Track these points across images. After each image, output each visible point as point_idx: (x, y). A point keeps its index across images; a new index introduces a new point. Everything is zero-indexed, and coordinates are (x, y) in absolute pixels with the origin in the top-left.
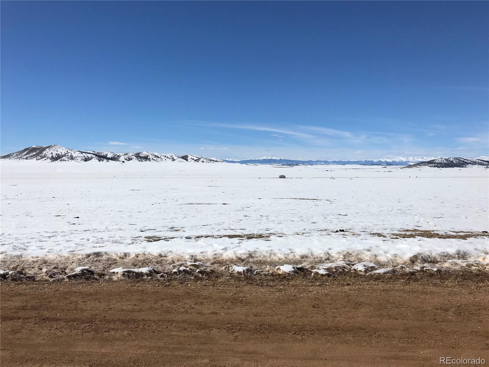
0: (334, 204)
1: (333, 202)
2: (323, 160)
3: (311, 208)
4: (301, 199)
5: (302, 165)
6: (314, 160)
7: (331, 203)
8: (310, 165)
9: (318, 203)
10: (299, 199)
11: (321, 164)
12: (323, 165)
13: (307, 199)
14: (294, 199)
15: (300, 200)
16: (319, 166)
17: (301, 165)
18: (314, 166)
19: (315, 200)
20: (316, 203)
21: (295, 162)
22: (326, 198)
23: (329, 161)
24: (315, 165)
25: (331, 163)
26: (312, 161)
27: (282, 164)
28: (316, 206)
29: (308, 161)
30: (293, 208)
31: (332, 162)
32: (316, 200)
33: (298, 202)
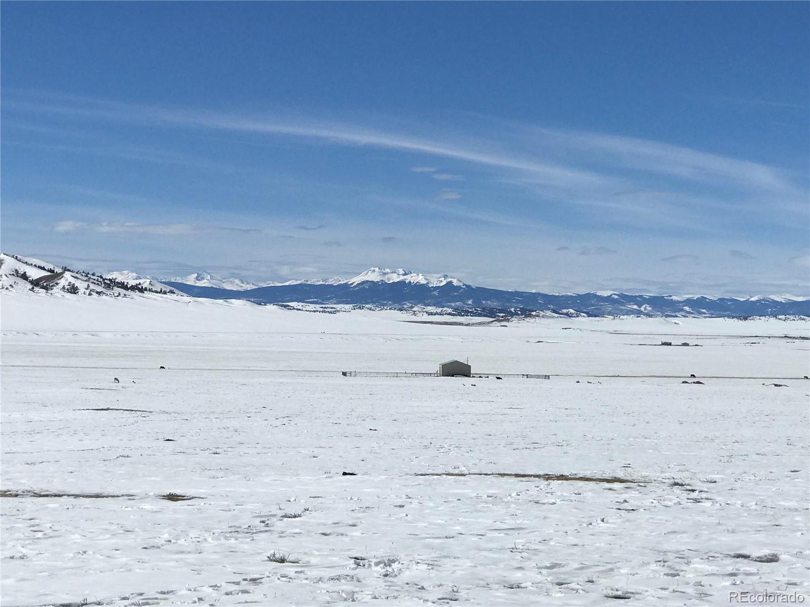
0: (708, 504)
1: (704, 495)
2: (647, 295)
3: (602, 524)
4: (548, 477)
5: (549, 313)
6: (606, 294)
7: (697, 501)
8: (589, 315)
9: (633, 496)
10: (538, 476)
11: (638, 313)
12: (649, 315)
13: (581, 479)
14: (517, 475)
15: (543, 483)
16: (628, 323)
17: (543, 317)
18: (607, 323)
19: (616, 485)
20: (625, 496)
21: (518, 302)
22: (668, 475)
23: (674, 298)
24: (610, 314)
25: (687, 308)
26: (595, 296)
27: (455, 309)
28: (623, 513)
29: (579, 297)
30: (510, 523)
31: (689, 302)
32: (622, 481)
33: (534, 492)
